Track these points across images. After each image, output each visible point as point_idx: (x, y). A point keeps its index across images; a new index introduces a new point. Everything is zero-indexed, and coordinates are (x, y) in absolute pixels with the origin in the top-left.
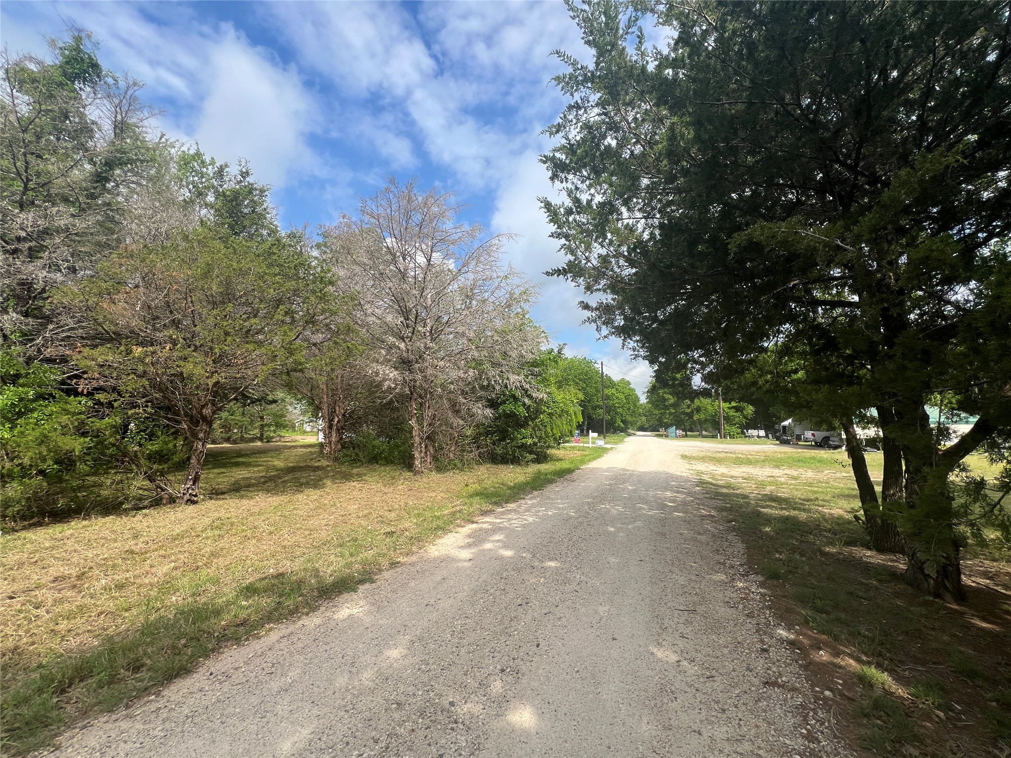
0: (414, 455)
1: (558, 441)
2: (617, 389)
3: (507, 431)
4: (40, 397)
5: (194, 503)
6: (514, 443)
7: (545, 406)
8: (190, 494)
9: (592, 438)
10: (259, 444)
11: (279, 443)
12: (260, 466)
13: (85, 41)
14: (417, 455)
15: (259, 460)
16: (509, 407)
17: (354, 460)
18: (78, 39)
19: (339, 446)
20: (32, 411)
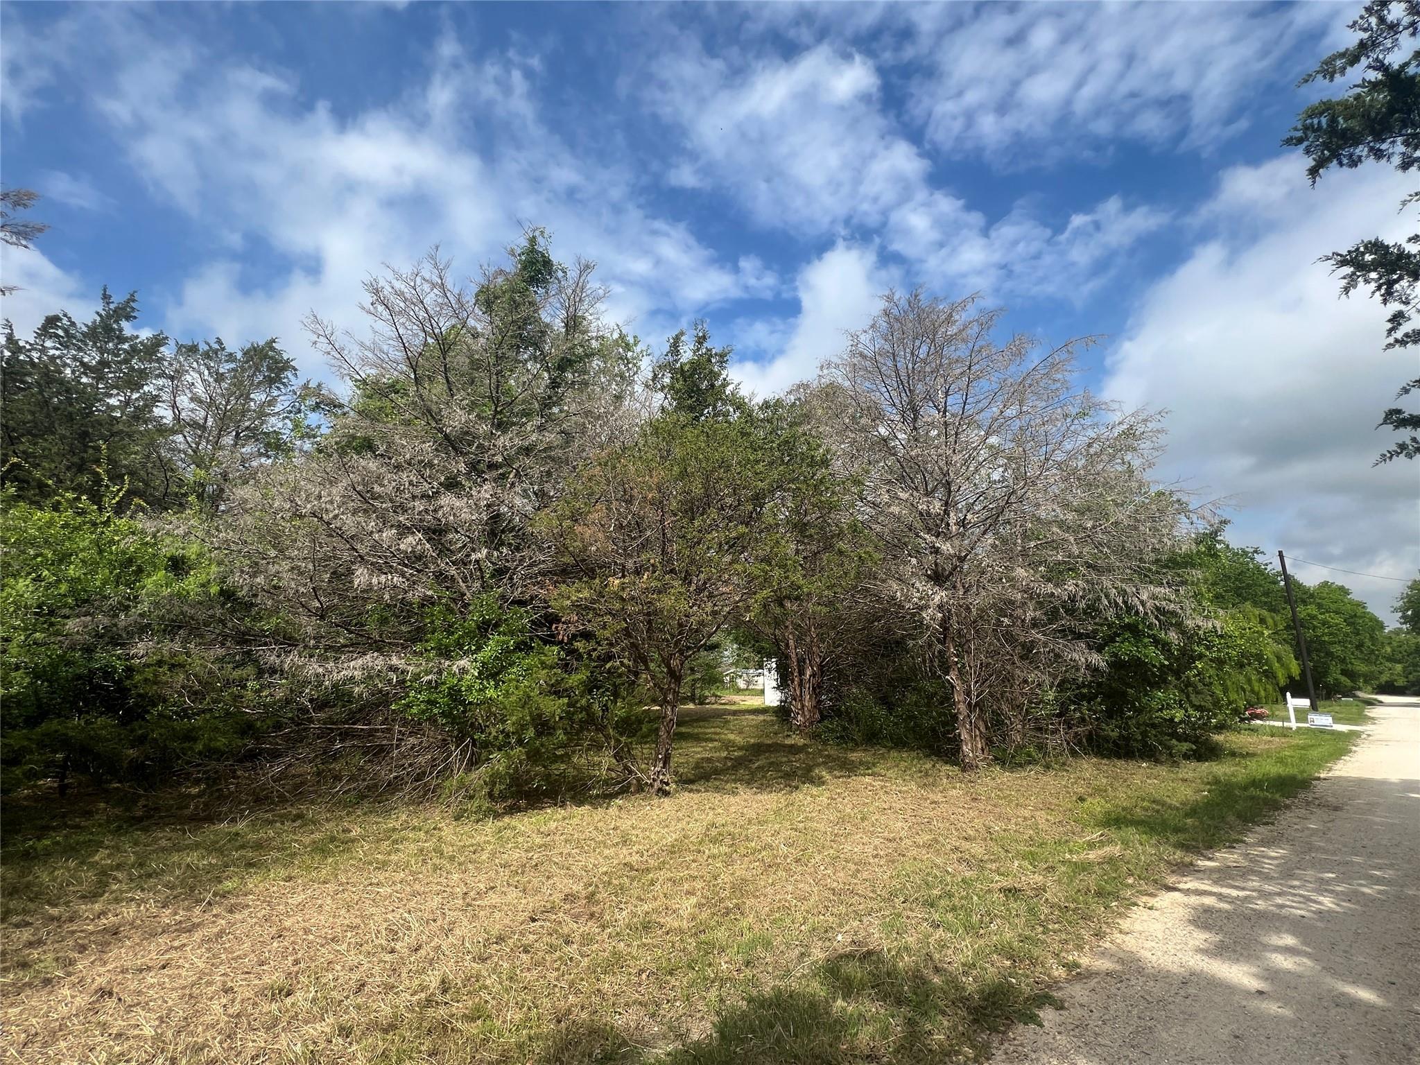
0: (960, 735)
1: (1244, 714)
2: (1320, 606)
3: (1124, 694)
4: (518, 648)
5: (667, 794)
6: (1144, 718)
7: (1199, 644)
8: (661, 781)
9: (1296, 710)
10: (691, 706)
11: (715, 706)
12: (712, 740)
13: (540, 240)
14: (964, 736)
15: (709, 731)
16: (1126, 649)
17: (842, 737)
18: (533, 240)
19: (817, 716)
20: (512, 664)
